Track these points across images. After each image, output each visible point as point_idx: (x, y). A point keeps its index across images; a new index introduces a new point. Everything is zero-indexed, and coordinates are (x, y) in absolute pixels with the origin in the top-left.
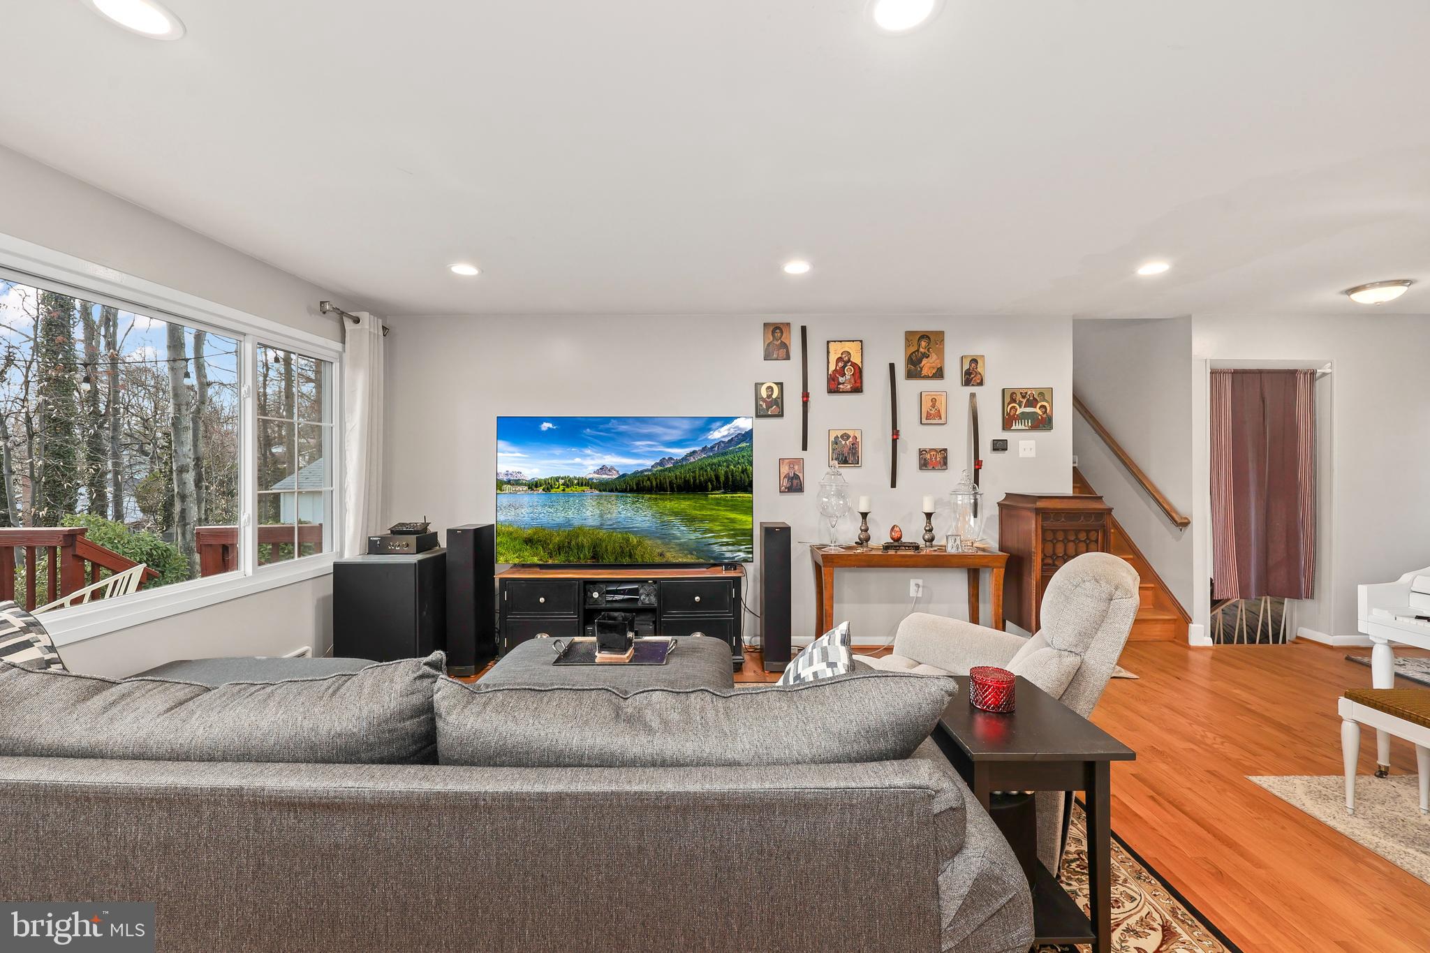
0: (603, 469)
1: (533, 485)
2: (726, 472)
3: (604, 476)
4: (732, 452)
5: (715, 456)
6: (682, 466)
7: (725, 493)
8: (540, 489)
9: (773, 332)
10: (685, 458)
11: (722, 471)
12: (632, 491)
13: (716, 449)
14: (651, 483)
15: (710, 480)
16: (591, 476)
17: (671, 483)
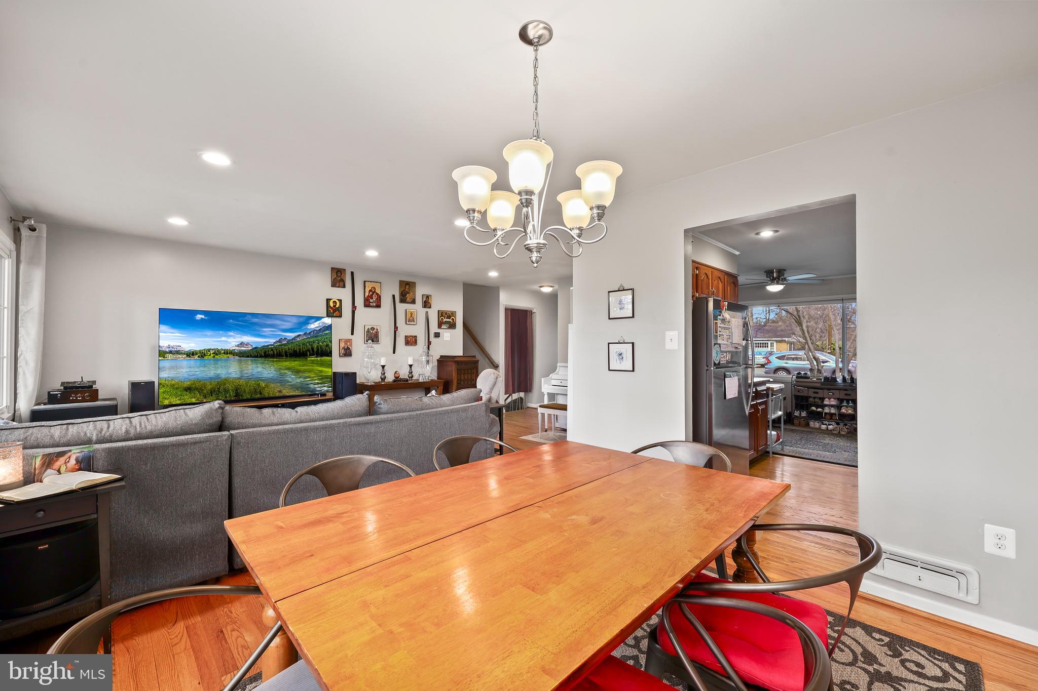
0: (242, 344)
1: (190, 354)
2: (317, 346)
3: (242, 348)
4: (321, 336)
5: (311, 337)
6: (292, 343)
7: (316, 357)
8: (196, 357)
9: (337, 273)
10: (294, 339)
11: (315, 346)
12: (261, 356)
13: (312, 334)
14: (274, 352)
15: (309, 350)
16: (234, 348)
17: (286, 352)
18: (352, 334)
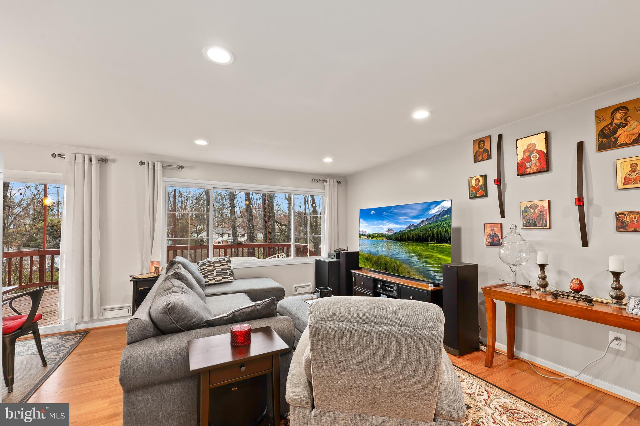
0: (389, 230)
1: (369, 236)
2: (437, 232)
3: (389, 233)
4: (440, 220)
5: (432, 223)
6: (418, 228)
7: (436, 243)
8: (370, 238)
9: (479, 144)
10: (419, 225)
11: (435, 231)
12: (398, 240)
13: (433, 219)
14: (405, 237)
15: (430, 236)
16: (385, 233)
17: (413, 237)
18: (503, 216)
